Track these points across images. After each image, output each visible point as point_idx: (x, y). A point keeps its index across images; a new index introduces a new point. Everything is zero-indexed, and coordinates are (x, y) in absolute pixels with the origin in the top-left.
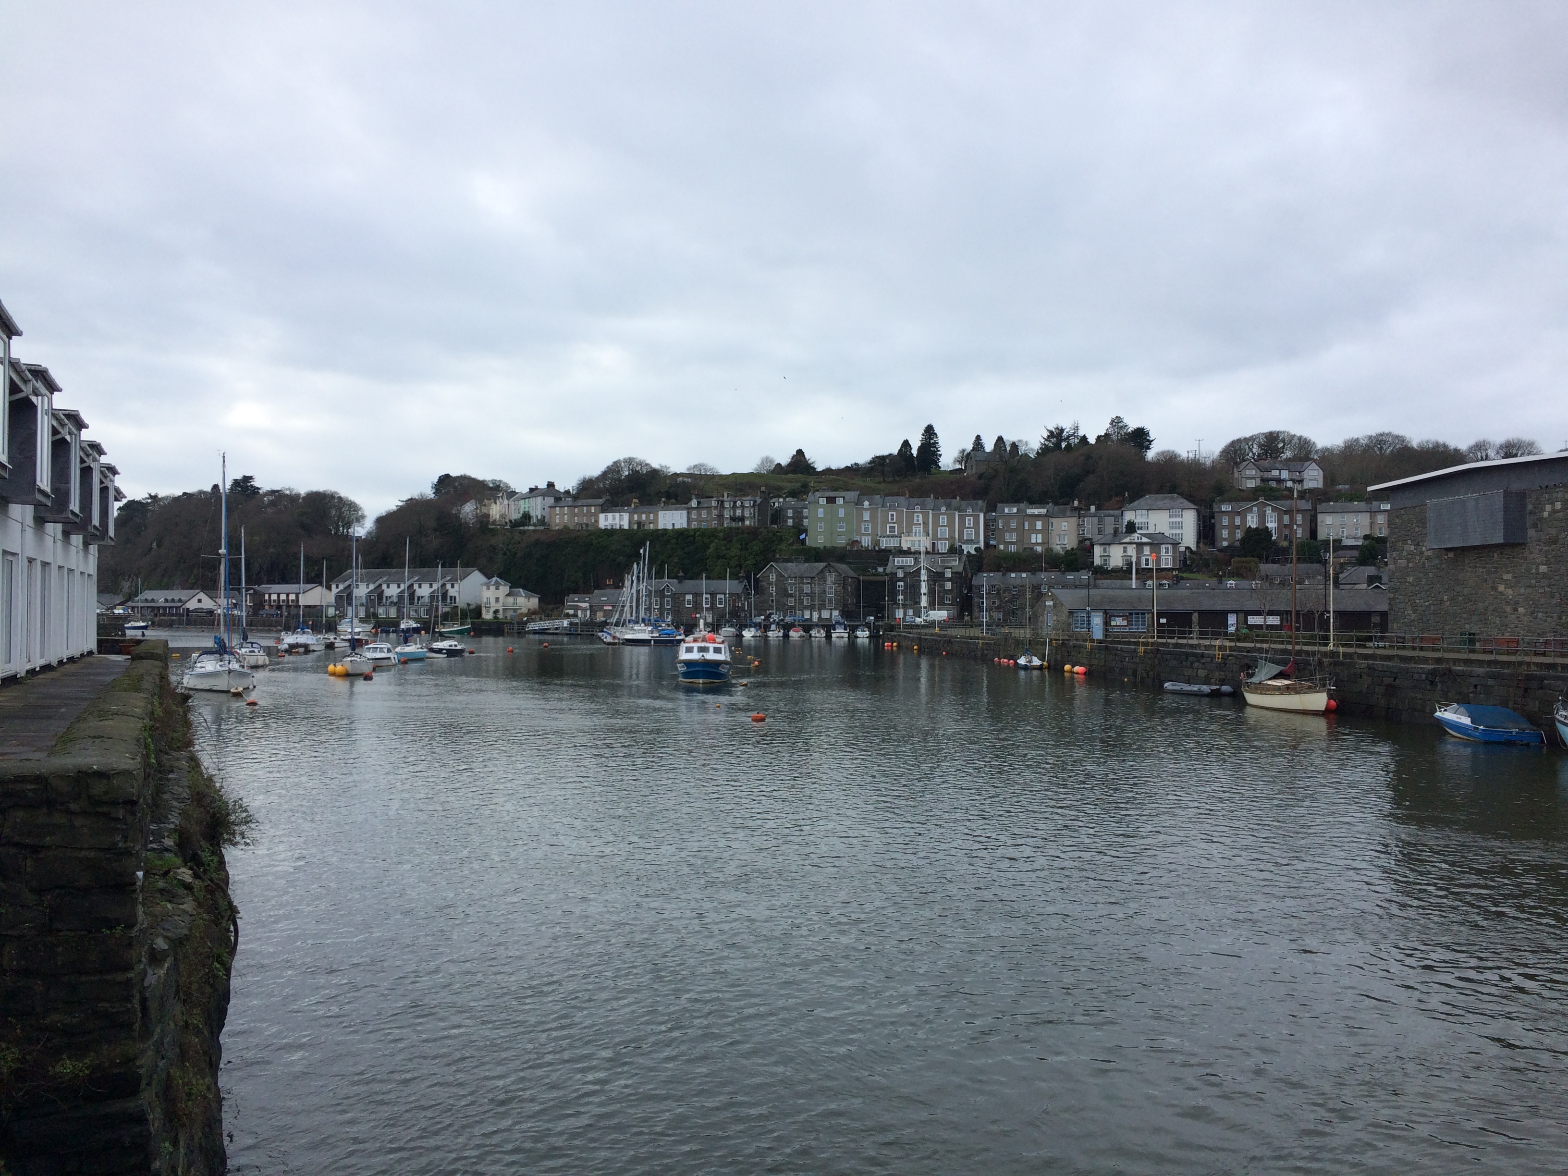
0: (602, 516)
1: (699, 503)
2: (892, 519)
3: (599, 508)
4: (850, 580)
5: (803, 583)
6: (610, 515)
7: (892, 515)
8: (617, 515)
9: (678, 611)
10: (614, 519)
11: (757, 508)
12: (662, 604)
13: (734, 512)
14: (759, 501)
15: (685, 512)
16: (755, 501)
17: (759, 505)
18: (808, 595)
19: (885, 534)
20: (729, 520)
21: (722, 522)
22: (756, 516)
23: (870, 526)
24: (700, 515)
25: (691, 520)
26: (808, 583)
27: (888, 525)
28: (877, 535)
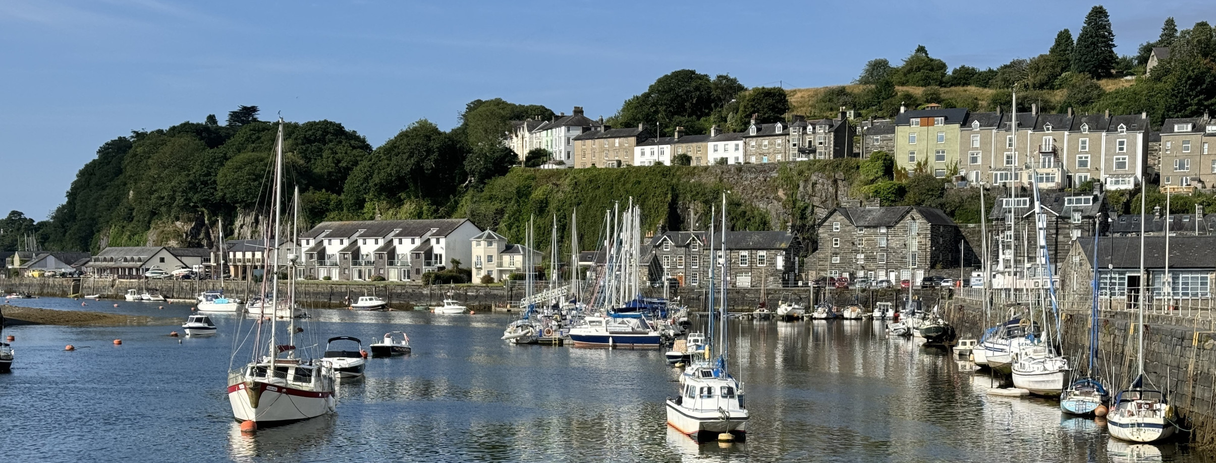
0: (638, 150)
1: (759, 129)
3: (635, 140)
4: (942, 229)
5: (876, 234)
6: (647, 149)
8: (657, 148)
10: (652, 153)
11: (833, 134)
15: (741, 143)
17: (835, 131)
18: (883, 249)
19: (999, 166)
20: (796, 152)
21: (787, 155)
22: (832, 146)
23: (980, 155)
24: (760, 145)
25: (748, 153)
26: (884, 234)
27: (1005, 153)
28: (990, 167)
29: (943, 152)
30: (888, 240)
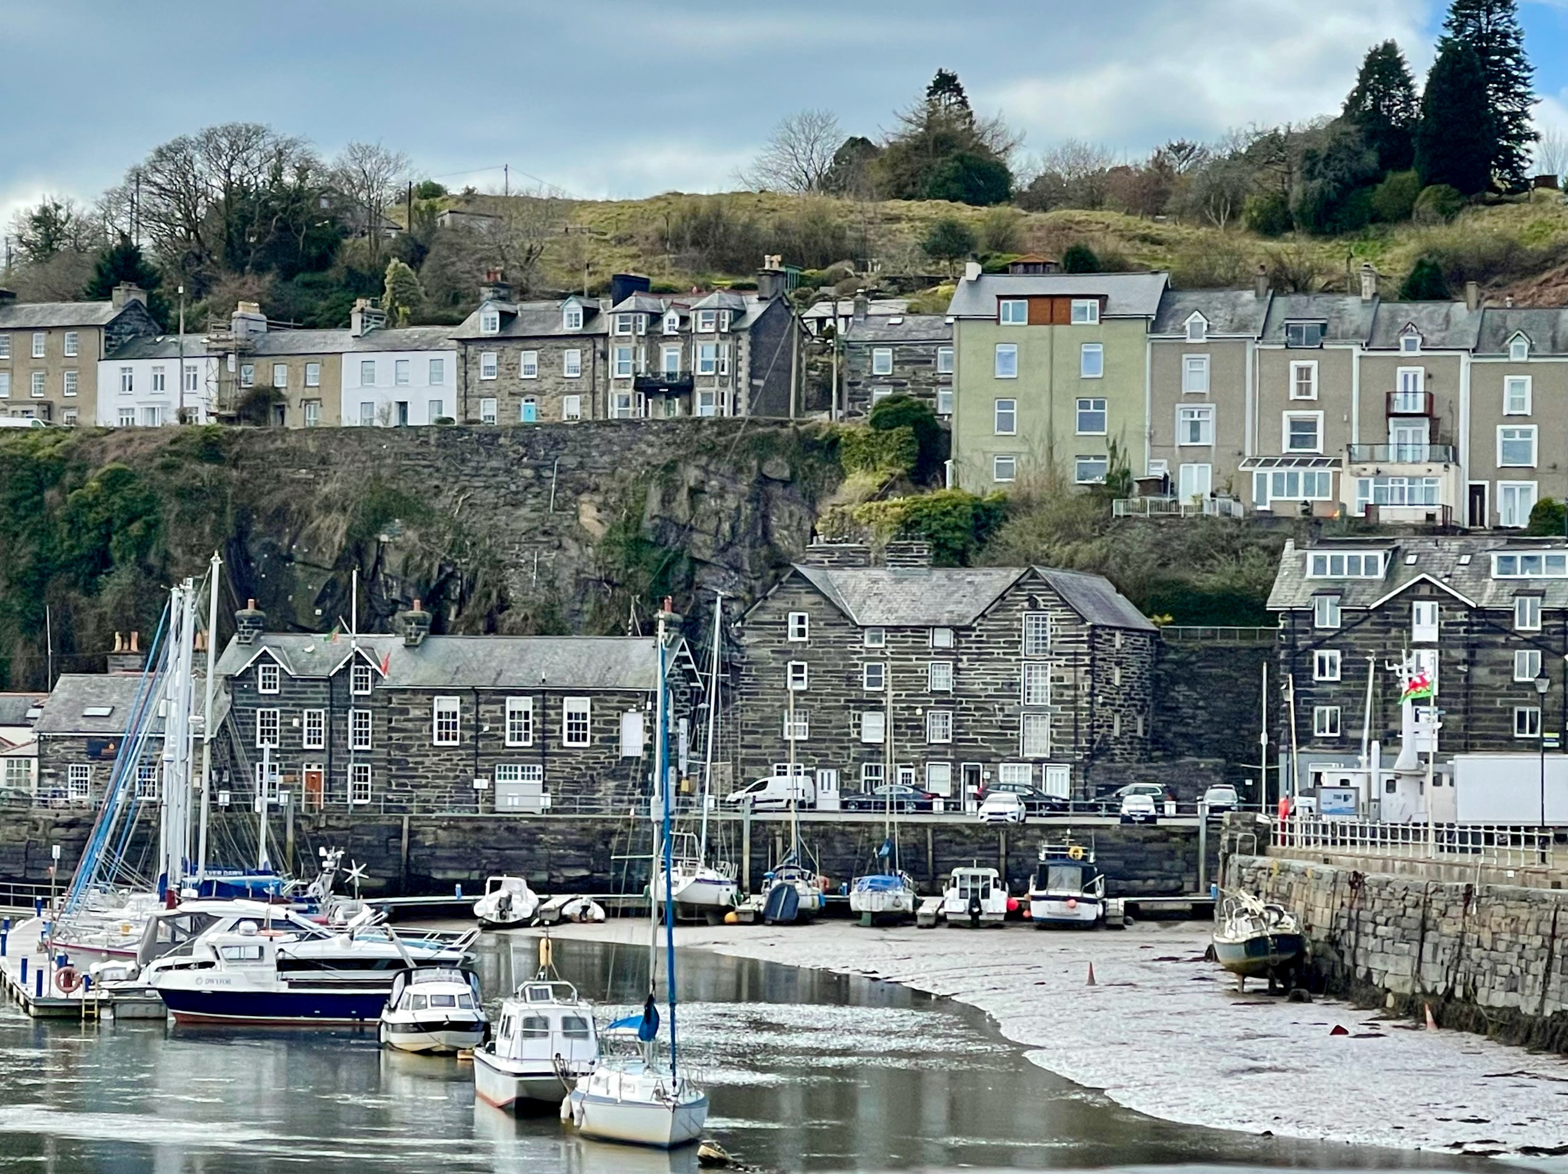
0: (108, 372)
1: (507, 318)
2: (1304, 389)
3: (95, 341)
4: (1118, 640)
5: (923, 653)
6: (142, 369)
7: (1304, 373)
8: (171, 368)
9: (402, 764)
10: (159, 382)
11: (745, 339)
12: (335, 735)
13: (653, 357)
14: (755, 309)
15: (451, 359)
16: (740, 314)
17: (755, 329)
18: (943, 699)
19: (1271, 453)
20: (629, 391)
21: (600, 398)
22: (743, 374)
23: (1211, 416)
24: (513, 367)
25: (475, 388)
26: (945, 651)
27: (1285, 414)
28: (1241, 454)
29: (1100, 405)
30: (957, 670)
